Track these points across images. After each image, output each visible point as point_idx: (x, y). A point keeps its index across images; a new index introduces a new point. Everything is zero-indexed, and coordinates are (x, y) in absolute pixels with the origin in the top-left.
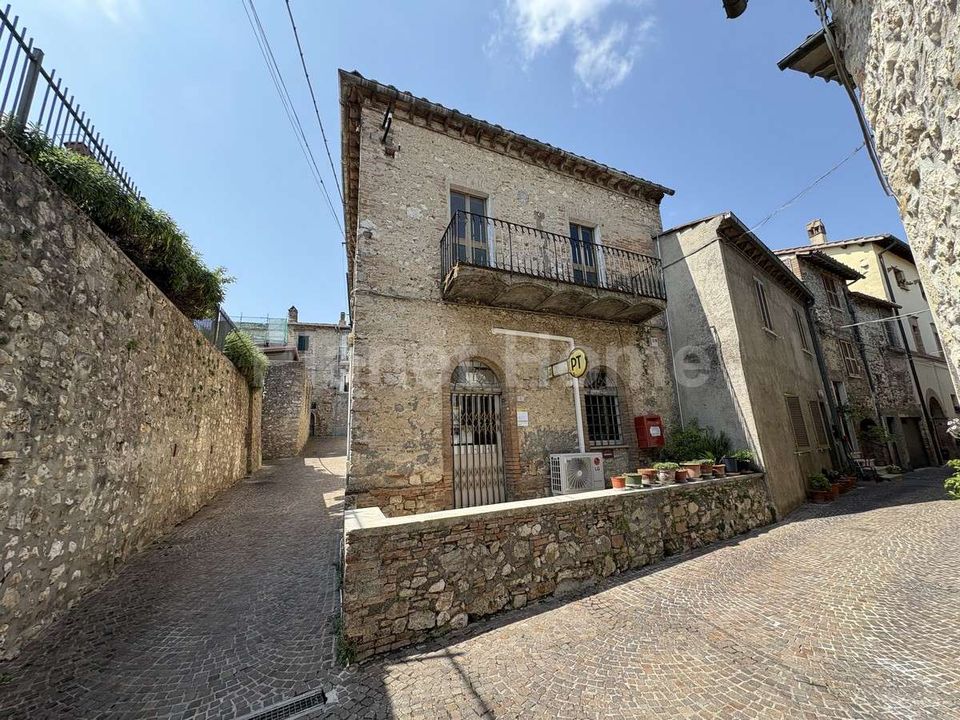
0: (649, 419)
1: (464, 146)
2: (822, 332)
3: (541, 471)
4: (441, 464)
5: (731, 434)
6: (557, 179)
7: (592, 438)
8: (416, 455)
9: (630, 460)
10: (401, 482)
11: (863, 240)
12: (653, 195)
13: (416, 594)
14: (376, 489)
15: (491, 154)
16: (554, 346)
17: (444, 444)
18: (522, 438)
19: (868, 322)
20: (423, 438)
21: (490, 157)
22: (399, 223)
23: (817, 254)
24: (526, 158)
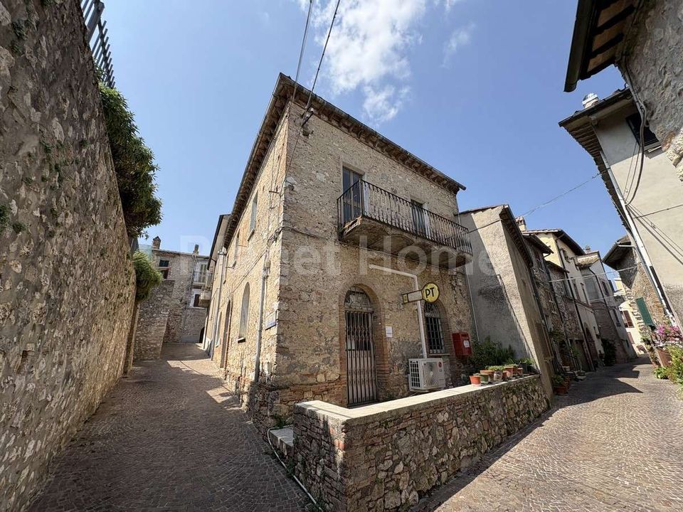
0: (463, 335)
1: (351, 139)
2: (538, 284)
3: (401, 372)
4: (339, 365)
5: (515, 347)
6: (403, 169)
7: (431, 348)
8: (322, 357)
9: (451, 364)
10: (311, 380)
11: (547, 231)
12: (453, 188)
13: (387, 476)
14: (294, 385)
15: (366, 147)
16: (405, 280)
17: (340, 350)
18: (389, 347)
19: (556, 280)
20: (326, 344)
21: (365, 148)
22: (311, 183)
23: (534, 236)
24: (386, 153)
